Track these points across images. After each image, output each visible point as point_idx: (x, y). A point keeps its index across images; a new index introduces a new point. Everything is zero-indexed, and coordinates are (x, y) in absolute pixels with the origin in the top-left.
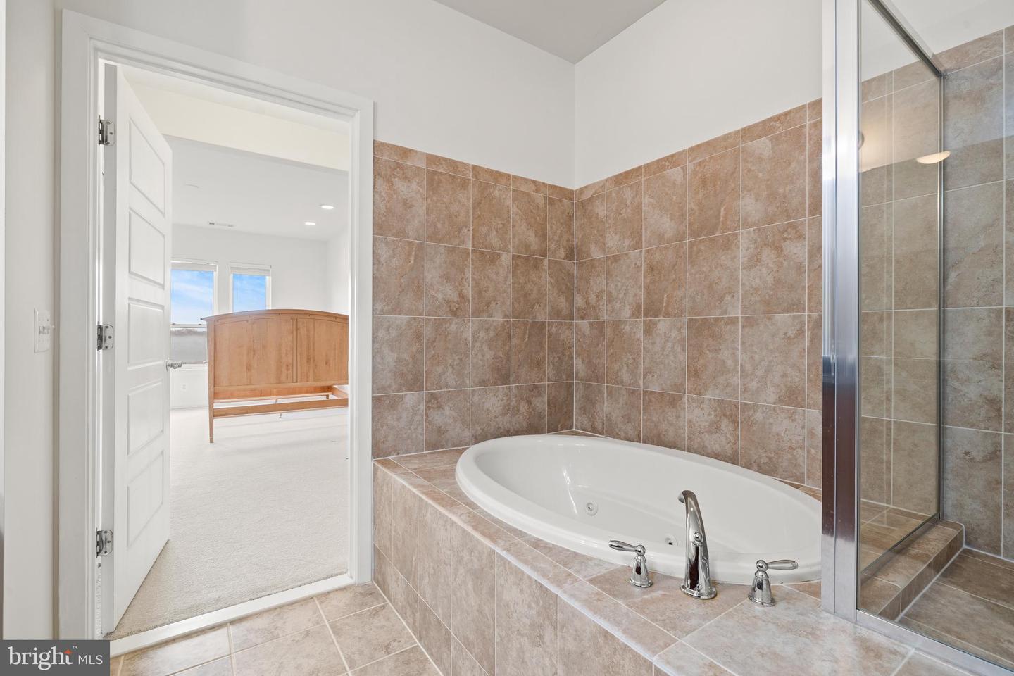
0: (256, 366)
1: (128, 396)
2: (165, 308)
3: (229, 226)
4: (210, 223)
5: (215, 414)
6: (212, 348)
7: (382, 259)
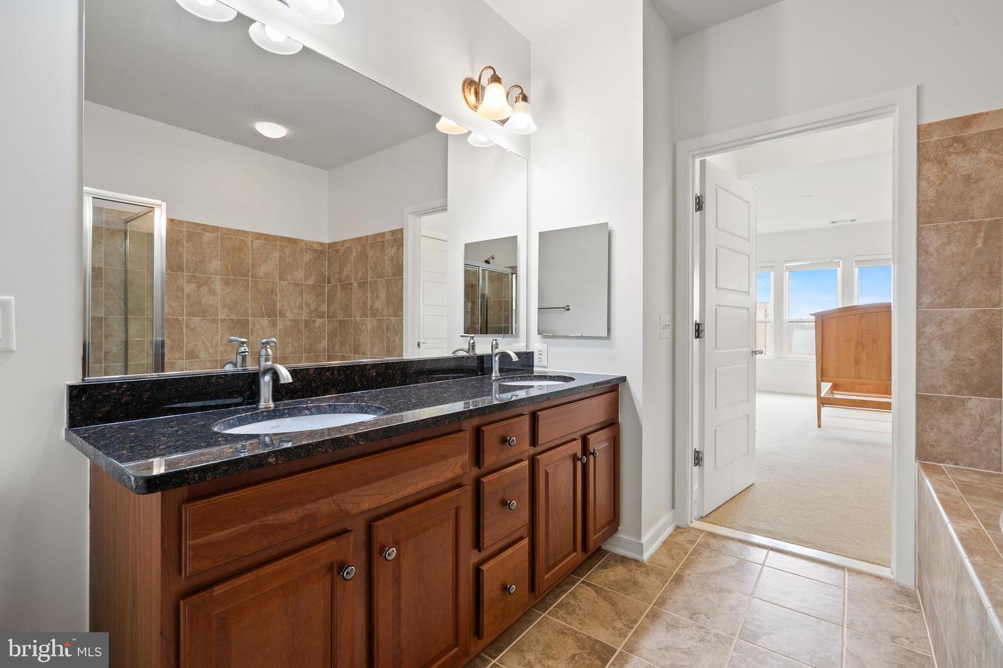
0: (865, 359)
1: (716, 370)
2: (750, 309)
3: (852, 221)
4: (833, 223)
5: (823, 402)
6: (820, 341)
7: (931, 249)
